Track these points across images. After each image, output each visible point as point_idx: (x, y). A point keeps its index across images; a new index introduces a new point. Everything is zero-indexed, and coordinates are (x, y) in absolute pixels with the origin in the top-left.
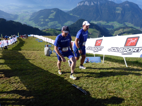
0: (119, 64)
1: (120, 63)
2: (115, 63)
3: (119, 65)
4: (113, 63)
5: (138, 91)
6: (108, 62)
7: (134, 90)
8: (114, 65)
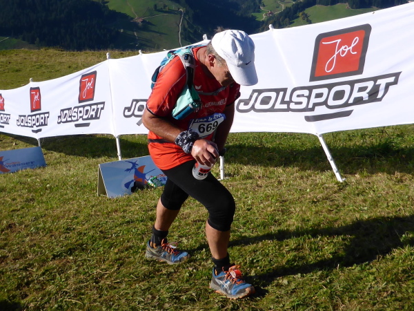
0: (303, 169)
1: (308, 164)
2: (280, 170)
3: (302, 178)
4: (271, 169)
5: (399, 296)
6: (246, 169)
7: (385, 294)
8: (280, 182)
